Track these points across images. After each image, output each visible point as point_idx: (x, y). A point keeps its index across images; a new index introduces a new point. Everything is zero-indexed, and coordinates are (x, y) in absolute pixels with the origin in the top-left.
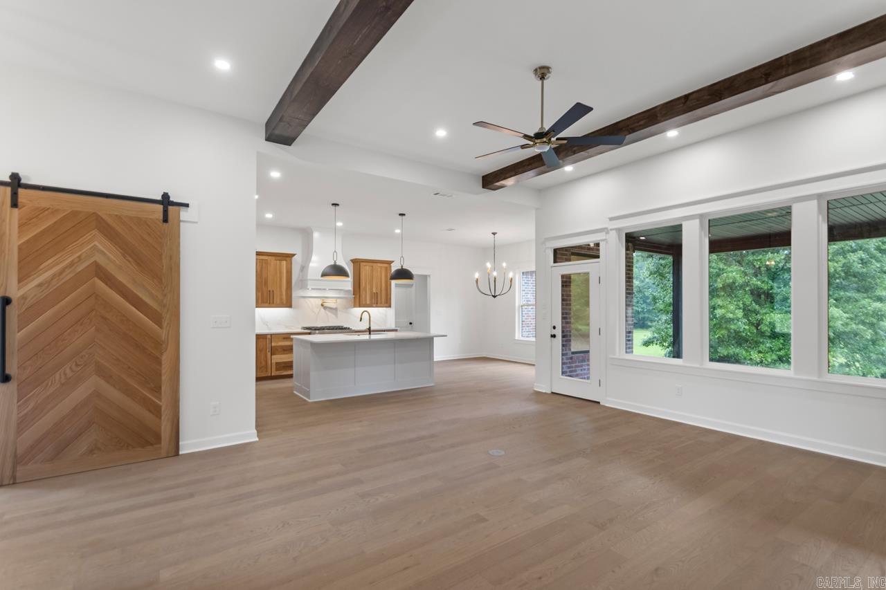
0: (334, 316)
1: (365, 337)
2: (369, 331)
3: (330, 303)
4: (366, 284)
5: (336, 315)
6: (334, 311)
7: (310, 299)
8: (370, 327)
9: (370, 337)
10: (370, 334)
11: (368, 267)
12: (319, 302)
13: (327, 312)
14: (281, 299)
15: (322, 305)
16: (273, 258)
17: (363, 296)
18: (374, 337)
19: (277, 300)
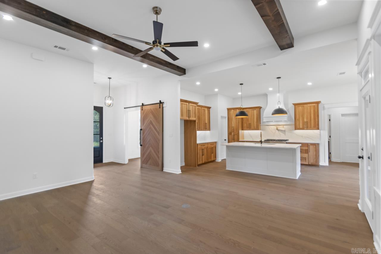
0: (283, 134)
1: (259, 145)
2: (261, 142)
3: (280, 128)
4: (299, 117)
5: (285, 134)
6: (284, 132)
7: (271, 126)
8: (261, 140)
9: (261, 145)
10: (261, 144)
11: (300, 107)
12: (275, 127)
13: (280, 133)
14: (254, 127)
15: (277, 129)
16: (250, 110)
17: (298, 124)
18: (265, 145)
19: (252, 127)
